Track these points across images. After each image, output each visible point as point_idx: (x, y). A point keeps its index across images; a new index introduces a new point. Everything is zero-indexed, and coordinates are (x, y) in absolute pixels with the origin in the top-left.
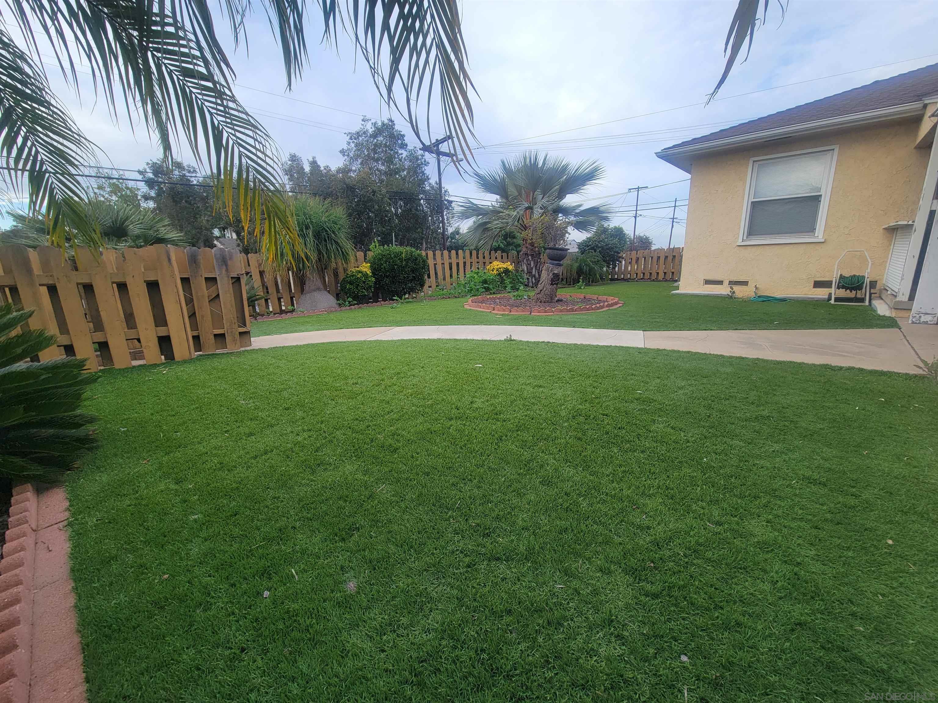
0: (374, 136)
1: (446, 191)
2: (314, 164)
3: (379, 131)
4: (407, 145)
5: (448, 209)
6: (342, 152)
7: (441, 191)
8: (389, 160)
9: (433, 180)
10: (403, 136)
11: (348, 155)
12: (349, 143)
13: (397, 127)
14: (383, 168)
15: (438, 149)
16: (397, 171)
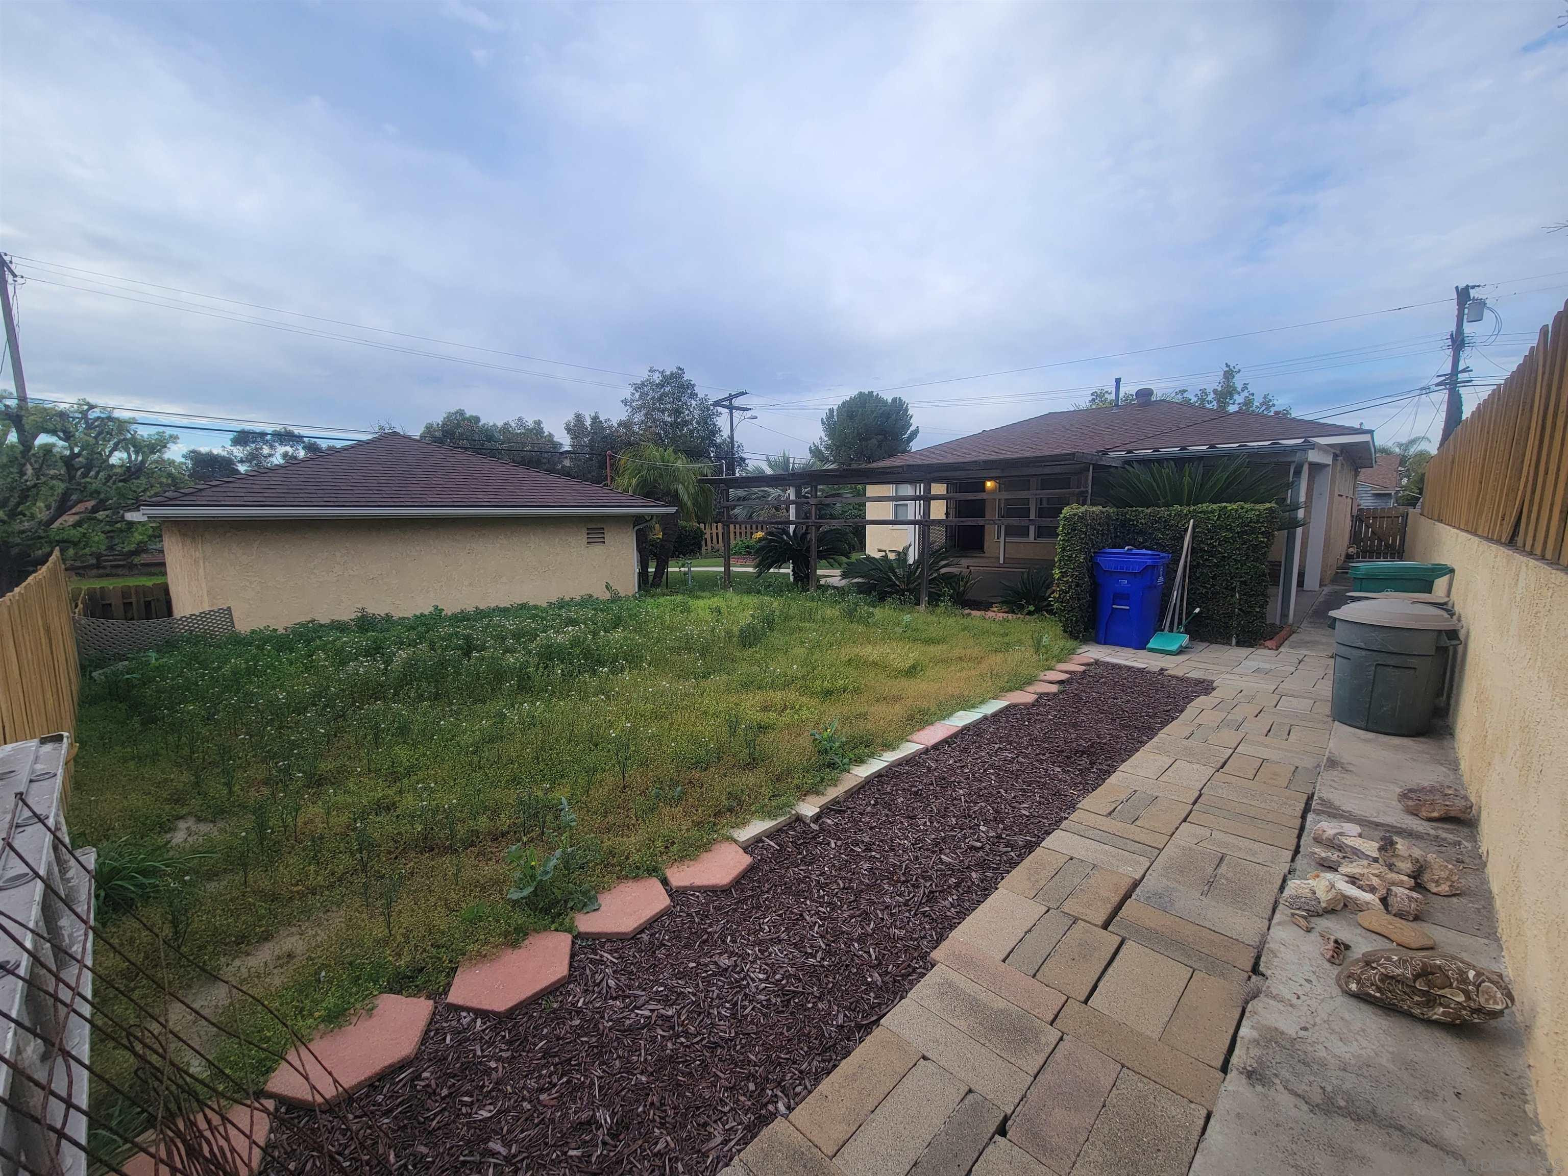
0: (661, 385)
1: (739, 447)
2: (595, 419)
3: (668, 380)
4: (697, 395)
5: (740, 465)
6: (625, 402)
7: (733, 447)
8: (677, 412)
9: (726, 433)
10: (694, 386)
11: (631, 406)
12: (633, 394)
13: (686, 377)
14: (669, 420)
15: (731, 403)
16: (686, 423)
